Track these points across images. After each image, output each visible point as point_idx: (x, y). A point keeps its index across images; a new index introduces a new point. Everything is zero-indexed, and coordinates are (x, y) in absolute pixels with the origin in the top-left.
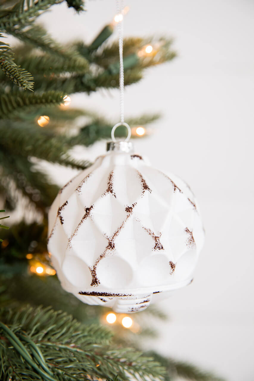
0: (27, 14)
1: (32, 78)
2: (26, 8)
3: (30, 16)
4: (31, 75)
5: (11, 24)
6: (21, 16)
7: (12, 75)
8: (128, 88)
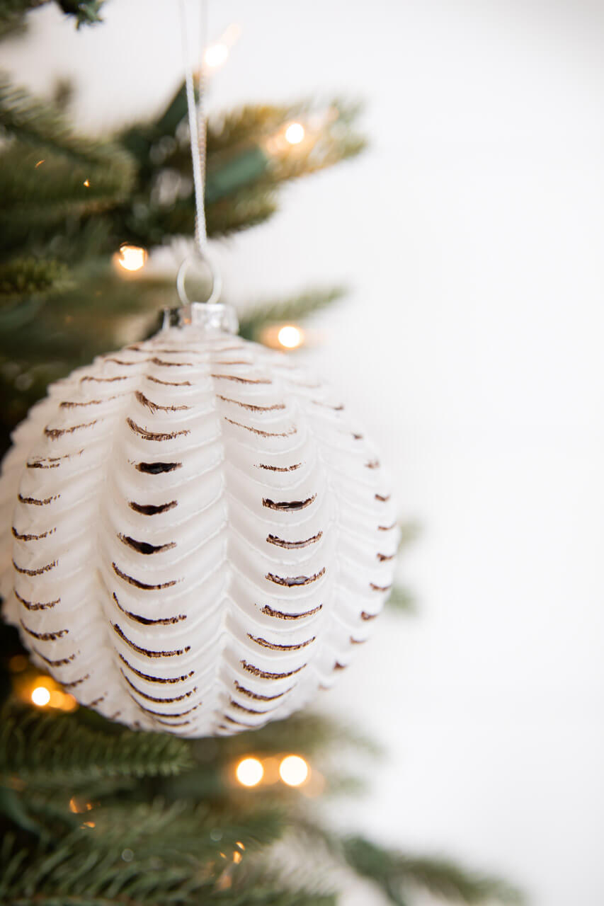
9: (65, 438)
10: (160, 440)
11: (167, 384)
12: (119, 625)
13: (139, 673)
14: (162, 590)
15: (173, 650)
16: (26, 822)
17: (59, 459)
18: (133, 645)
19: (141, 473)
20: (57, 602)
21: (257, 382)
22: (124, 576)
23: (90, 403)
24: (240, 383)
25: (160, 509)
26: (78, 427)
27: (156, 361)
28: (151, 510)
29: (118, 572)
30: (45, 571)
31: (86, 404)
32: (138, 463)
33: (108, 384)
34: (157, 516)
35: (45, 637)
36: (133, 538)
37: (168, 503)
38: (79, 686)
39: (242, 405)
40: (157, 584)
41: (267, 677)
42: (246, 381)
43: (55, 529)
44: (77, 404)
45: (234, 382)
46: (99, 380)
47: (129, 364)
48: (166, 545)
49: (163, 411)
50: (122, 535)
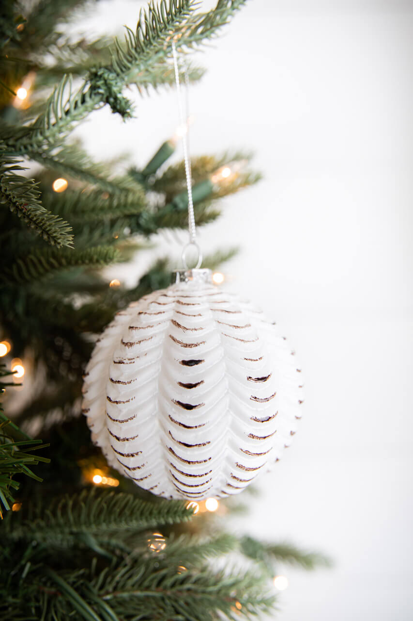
0: (56, 129)
1: (69, 229)
2: (53, 121)
3: (60, 132)
4: (68, 224)
5: (35, 146)
6: (47, 133)
7: (40, 227)
8: (201, 229)
9: (136, 347)
10: (191, 347)
11: (189, 315)
12: (172, 448)
13: (182, 473)
14: (198, 428)
15: (202, 460)
16: (98, 549)
17: (134, 359)
18: (181, 458)
19: (182, 366)
20: (136, 437)
21: (235, 312)
22: (176, 422)
23: (147, 327)
24: (227, 313)
25: (195, 385)
26: (143, 341)
27: (178, 302)
28: (190, 386)
29: (172, 419)
30: (129, 420)
31: (145, 328)
32: (181, 360)
33: (155, 316)
34: (194, 389)
35: (128, 456)
36: (181, 401)
37: (199, 382)
38: (145, 480)
39: (230, 326)
40: (195, 426)
41: (249, 470)
42: (230, 312)
43: (135, 398)
44: (140, 328)
45: (224, 313)
46: (150, 314)
47: (164, 304)
48: (199, 405)
49: (190, 331)
50: (175, 400)
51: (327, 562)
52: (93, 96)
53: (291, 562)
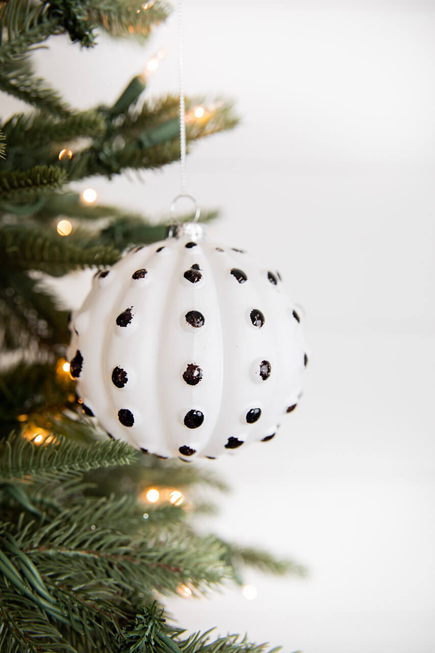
0: (7, 47)
2: (4, 36)
51: (301, 571)
52: (51, 17)
53: (260, 567)
